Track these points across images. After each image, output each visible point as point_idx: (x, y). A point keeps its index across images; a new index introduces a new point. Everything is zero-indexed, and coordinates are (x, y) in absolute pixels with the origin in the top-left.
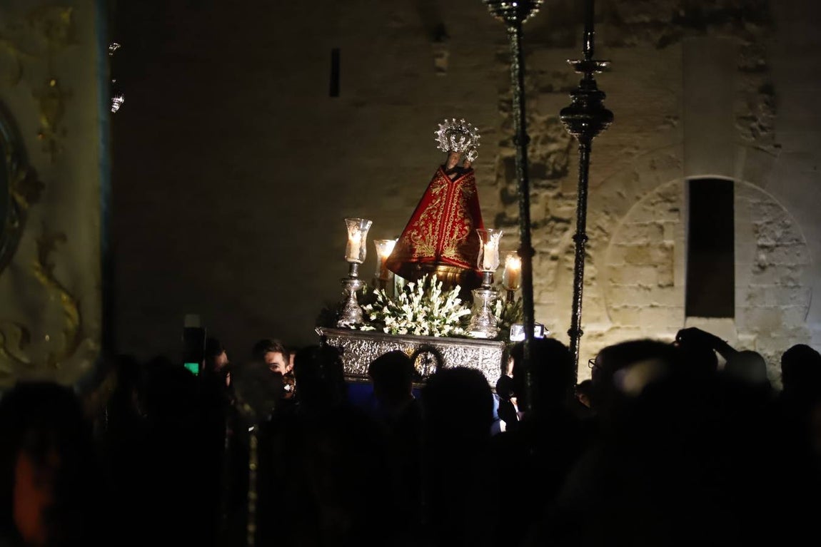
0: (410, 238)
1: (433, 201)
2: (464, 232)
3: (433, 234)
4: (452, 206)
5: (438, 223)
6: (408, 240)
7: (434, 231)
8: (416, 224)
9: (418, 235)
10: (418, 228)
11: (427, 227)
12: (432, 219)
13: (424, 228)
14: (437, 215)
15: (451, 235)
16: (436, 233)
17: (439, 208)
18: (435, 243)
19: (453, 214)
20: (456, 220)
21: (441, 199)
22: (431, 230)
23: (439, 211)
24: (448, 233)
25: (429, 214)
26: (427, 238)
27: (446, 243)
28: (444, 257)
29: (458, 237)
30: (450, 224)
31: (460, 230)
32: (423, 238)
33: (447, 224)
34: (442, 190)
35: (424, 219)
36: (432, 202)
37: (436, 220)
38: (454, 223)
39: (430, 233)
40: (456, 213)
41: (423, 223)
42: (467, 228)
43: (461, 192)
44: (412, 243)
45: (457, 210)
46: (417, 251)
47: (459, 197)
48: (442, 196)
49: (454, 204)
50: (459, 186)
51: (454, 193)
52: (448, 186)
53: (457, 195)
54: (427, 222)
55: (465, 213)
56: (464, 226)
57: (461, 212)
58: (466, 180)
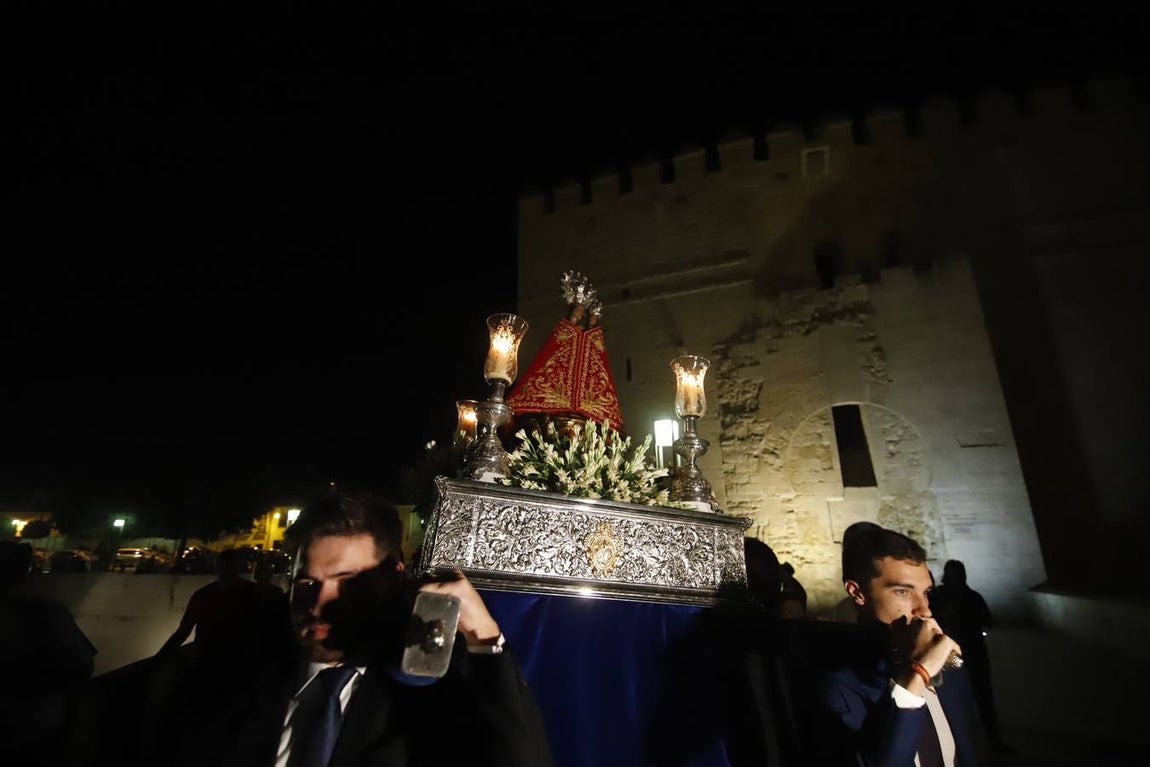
0: (534, 385)
1: (561, 349)
2: (600, 387)
3: (565, 383)
4: (584, 355)
5: (570, 372)
6: (532, 388)
7: (565, 380)
8: (541, 371)
9: (546, 382)
10: (545, 375)
11: (557, 375)
12: (562, 366)
13: (553, 376)
14: (568, 362)
15: (587, 387)
16: (570, 382)
17: (569, 356)
18: (569, 393)
19: (586, 364)
20: (590, 372)
21: (571, 347)
22: (561, 378)
23: (569, 359)
24: (583, 384)
25: (557, 361)
26: (558, 386)
27: (582, 395)
28: (583, 410)
29: (594, 391)
30: (585, 375)
31: (595, 383)
32: (553, 386)
33: (582, 375)
34: (571, 339)
35: (551, 366)
36: (558, 350)
37: (567, 369)
38: (589, 375)
39: (561, 382)
40: (589, 364)
41: (550, 370)
42: (603, 382)
43: (592, 343)
44: (538, 390)
45: (590, 361)
46: (546, 401)
47: (591, 348)
48: (571, 344)
49: (587, 355)
50: (590, 337)
51: (586, 343)
52: (578, 335)
53: (588, 345)
54: (555, 369)
55: (599, 366)
56: (599, 379)
57: (595, 364)
58: (596, 334)
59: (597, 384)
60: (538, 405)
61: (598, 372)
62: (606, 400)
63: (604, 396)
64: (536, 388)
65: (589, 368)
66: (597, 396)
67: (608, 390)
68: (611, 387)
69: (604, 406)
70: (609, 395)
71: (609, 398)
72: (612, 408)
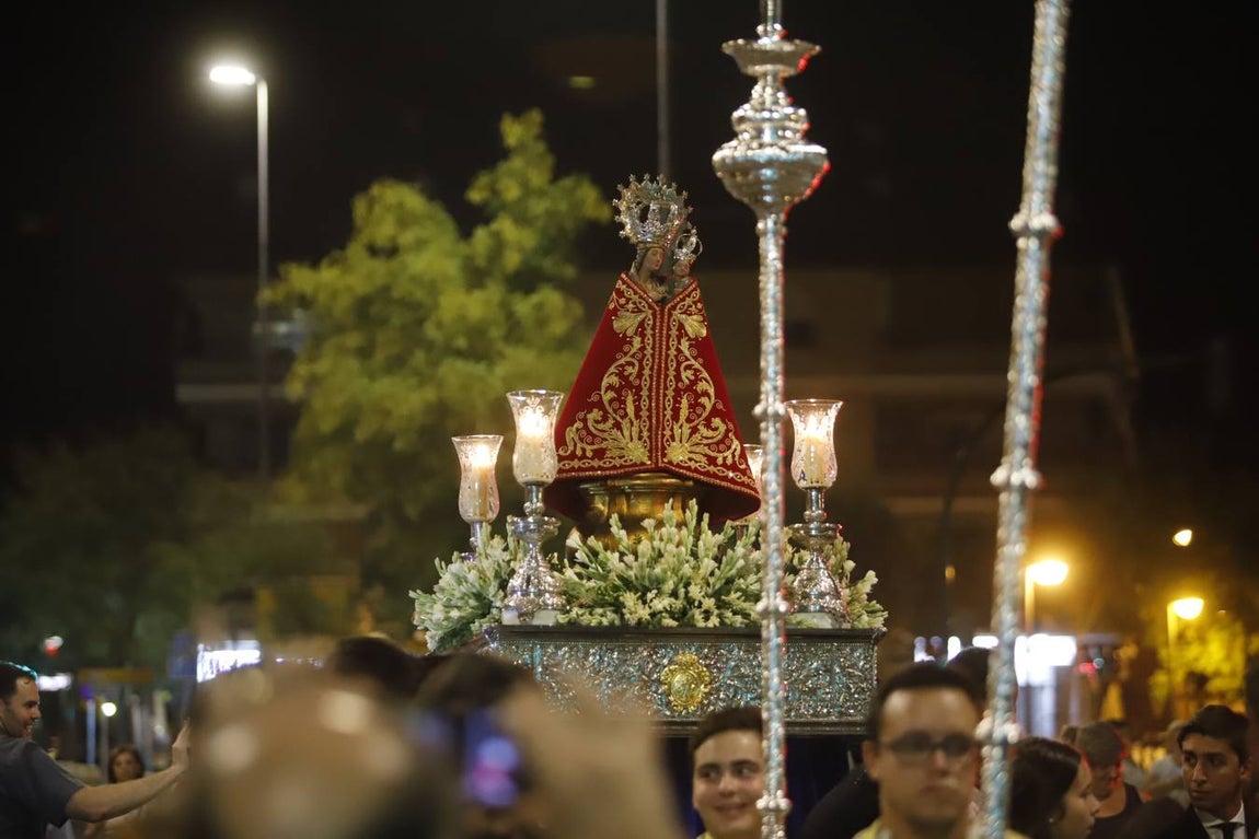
0: (586, 427)
1: (626, 348)
2: (699, 410)
3: (638, 416)
4: (667, 356)
5: (645, 393)
6: (584, 432)
7: (638, 409)
8: (594, 398)
9: (605, 419)
10: (600, 405)
11: (624, 402)
12: (629, 385)
13: (616, 405)
14: (640, 375)
15: (676, 417)
16: (644, 413)
17: (641, 361)
18: (645, 434)
19: (672, 373)
20: (680, 385)
21: (642, 342)
22: (630, 409)
23: (641, 368)
24: (669, 413)
25: (620, 375)
26: (625, 424)
27: (668, 433)
28: (670, 463)
29: (689, 420)
30: (670, 393)
31: (691, 406)
32: (617, 426)
33: (665, 395)
34: (642, 325)
35: (610, 387)
36: (621, 351)
37: (639, 388)
38: (678, 392)
39: (631, 415)
40: (677, 370)
41: (611, 395)
42: (704, 400)
43: (681, 326)
44: (594, 436)
45: (679, 364)
46: (608, 454)
47: (679, 338)
48: (643, 336)
49: (673, 352)
50: (677, 314)
51: (669, 329)
52: (654, 315)
53: (674, 332)
54: (618, 391)
55: (696, 370)
56: (698, 396)
57: (689, 367)
58: (689, 301)
59: (693, 406)
60: (596, 463)
62: (710, 433)
63: (708, 425)
64: (589, 433)
65: (678, 378)
66: (694, 430)
67: (714, 412)
68: (720, 406)
69: (708, 445)
70: (717, 422)
71: (716, 429)
72: (722, 447)
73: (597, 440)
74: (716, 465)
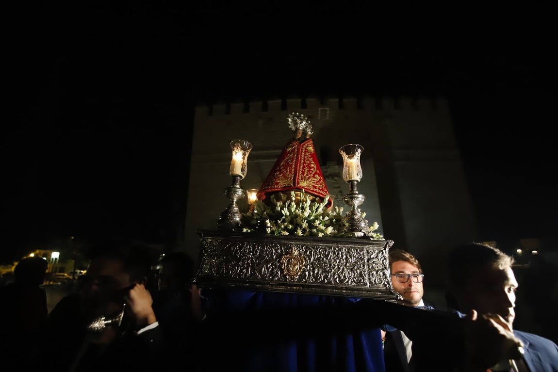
2: (311, 172)
3: (290, 173)
4: (301, 157)
7: (291, 171)
9: (280, 174)
10: (279, 171)
11: (286, 169)
13: (284, 170)
14: (292, 162)
15: (303, 174)
16: (293, 172)
17: (293, 158)
18: (292, 178)
19: (302, 161)
21: (294, 153)
22: (288, 170)
23: (293, 160)
24: (301, 172)
26: (286, 175)
27: (300, 178)
28: (300, 186)
29: (307, 175)
30: (302, 167)
31: (308, 171)
32: (284, 176)
33: (300, 167)
34: (294, 149)
35: (283, 165)
36: (287, 156)
37: (292, 165)
38: (304, 166)
39: (288, 173)
41: (282, 167)
42: (313, 169)
43: (306, 149)
45: (305, 159)
47: (305, 152)
49: (303, 156)
50: (305, 146)
51: (302, 149)
52: (298, 146)
54: (285, 166)
55: (310, 161)
56: (310, 168)
57: (307, 160)
58: (309, 143)
61: (310, 164)
63: (314, 177)
65: (304, 162)
66: (309, 178)
67: (316, 173)
69: (314, 182)
70: (317, 176)
71: (316, 178)
72: (318, 183)
73: (277, 180)
74: (316, 189)
